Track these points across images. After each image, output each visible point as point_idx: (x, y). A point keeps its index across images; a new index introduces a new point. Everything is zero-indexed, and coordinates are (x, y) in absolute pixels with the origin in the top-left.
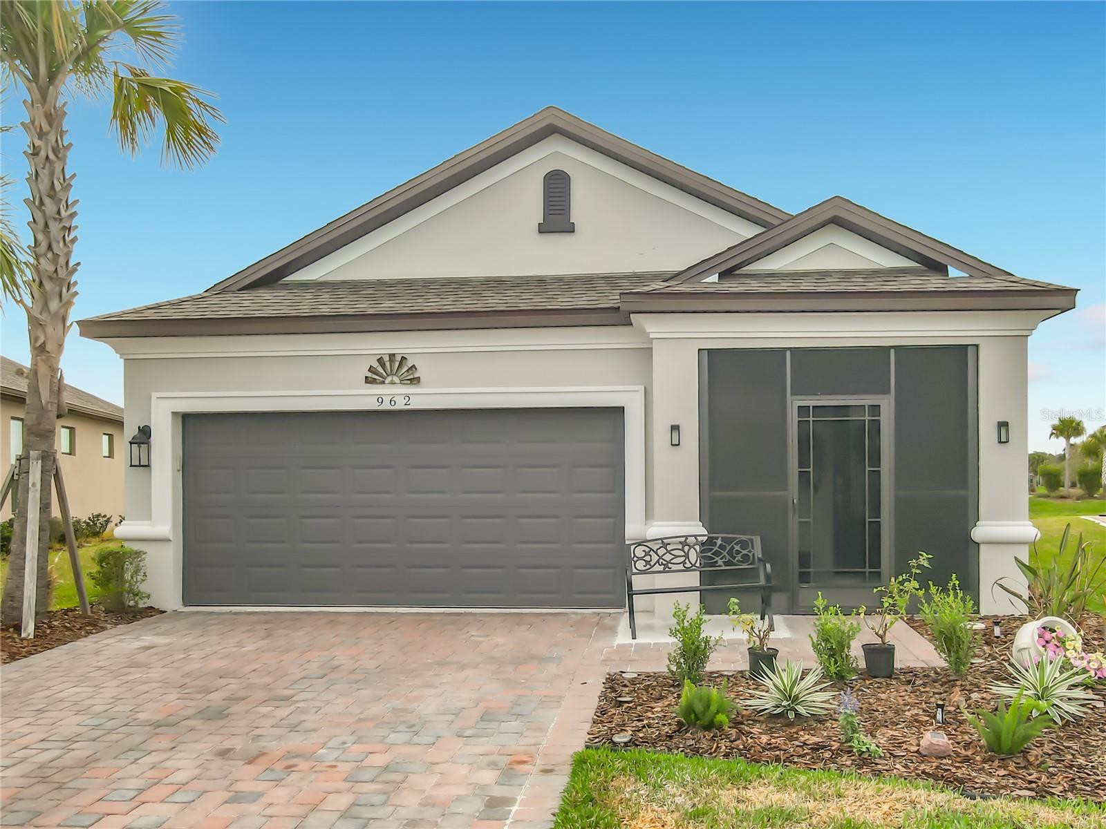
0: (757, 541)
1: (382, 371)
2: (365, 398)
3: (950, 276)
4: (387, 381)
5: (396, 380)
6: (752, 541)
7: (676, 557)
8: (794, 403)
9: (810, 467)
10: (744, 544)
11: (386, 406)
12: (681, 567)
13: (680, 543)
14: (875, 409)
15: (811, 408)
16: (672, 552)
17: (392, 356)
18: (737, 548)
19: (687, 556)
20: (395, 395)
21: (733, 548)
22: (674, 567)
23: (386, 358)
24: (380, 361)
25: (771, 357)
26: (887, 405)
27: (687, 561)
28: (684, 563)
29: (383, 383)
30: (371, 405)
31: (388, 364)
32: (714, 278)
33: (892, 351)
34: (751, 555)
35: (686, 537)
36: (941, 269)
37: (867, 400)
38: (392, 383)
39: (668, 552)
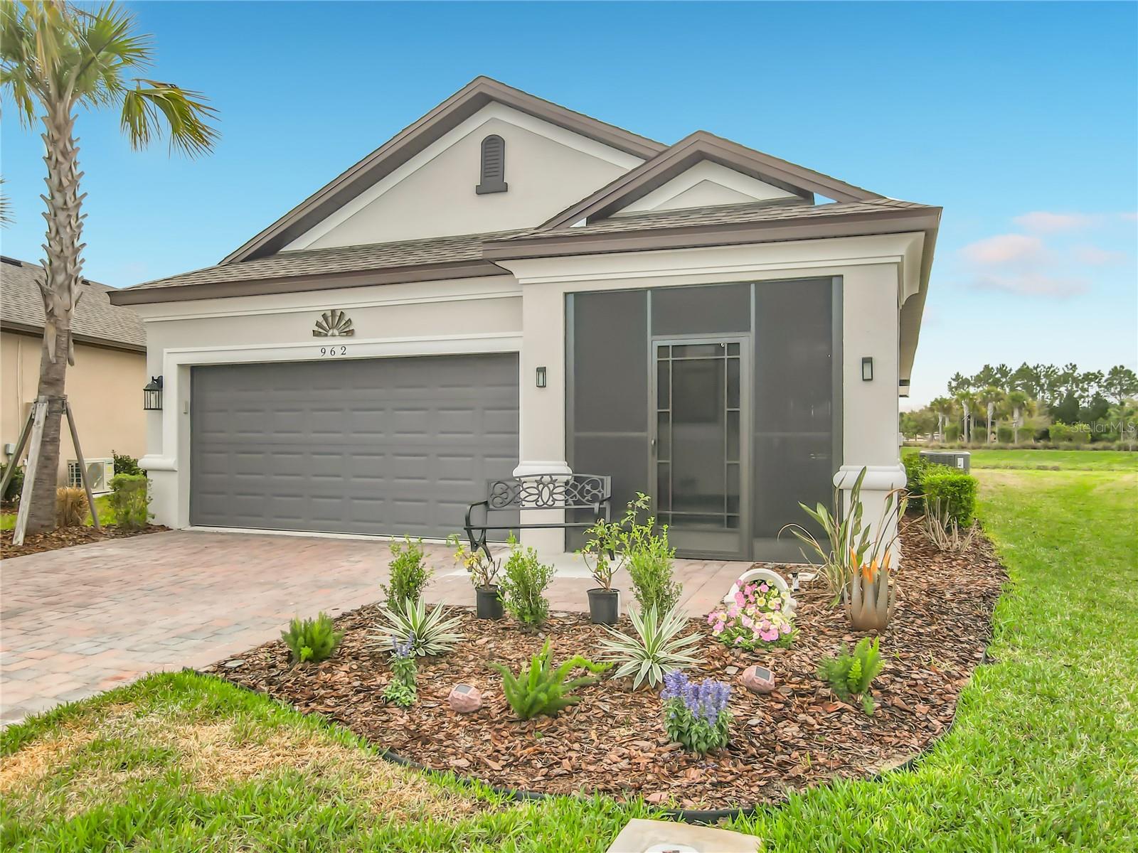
0: (608, 480)
1: (326, 325)
2: (311, 349)
3: (816, 204)
4: (330, 333)
5: (336, 332)
6: (602, 480)
7: (531, 495)
8: (654, 343)
9: (669, 408)
10: (595, 484)
11: (328, 356)
12: (533, 505)
13: (536, 481)
14: (734, 347)
15: (671, 347)
16: (527, 490)
17: (333, 311)
18: (588, 487)
19: (540, 494)
20: (335, 347)
21: (584, 487)
22: (527, 505)
23: (329, 314)
24: (324, 316)
25: (634, 297)
26: (747, 343)
27: (540, 499)
28: (537, 501)
29: (326, 335)
30: (315, 355)
31: (330, 319)
32: (582, 223)
33: (753, 286)
34: (600, 495)
35: (542, 475)
36: (807, 196)
37: (724, 339)
38: (333, 335)
39: (524, 490)
